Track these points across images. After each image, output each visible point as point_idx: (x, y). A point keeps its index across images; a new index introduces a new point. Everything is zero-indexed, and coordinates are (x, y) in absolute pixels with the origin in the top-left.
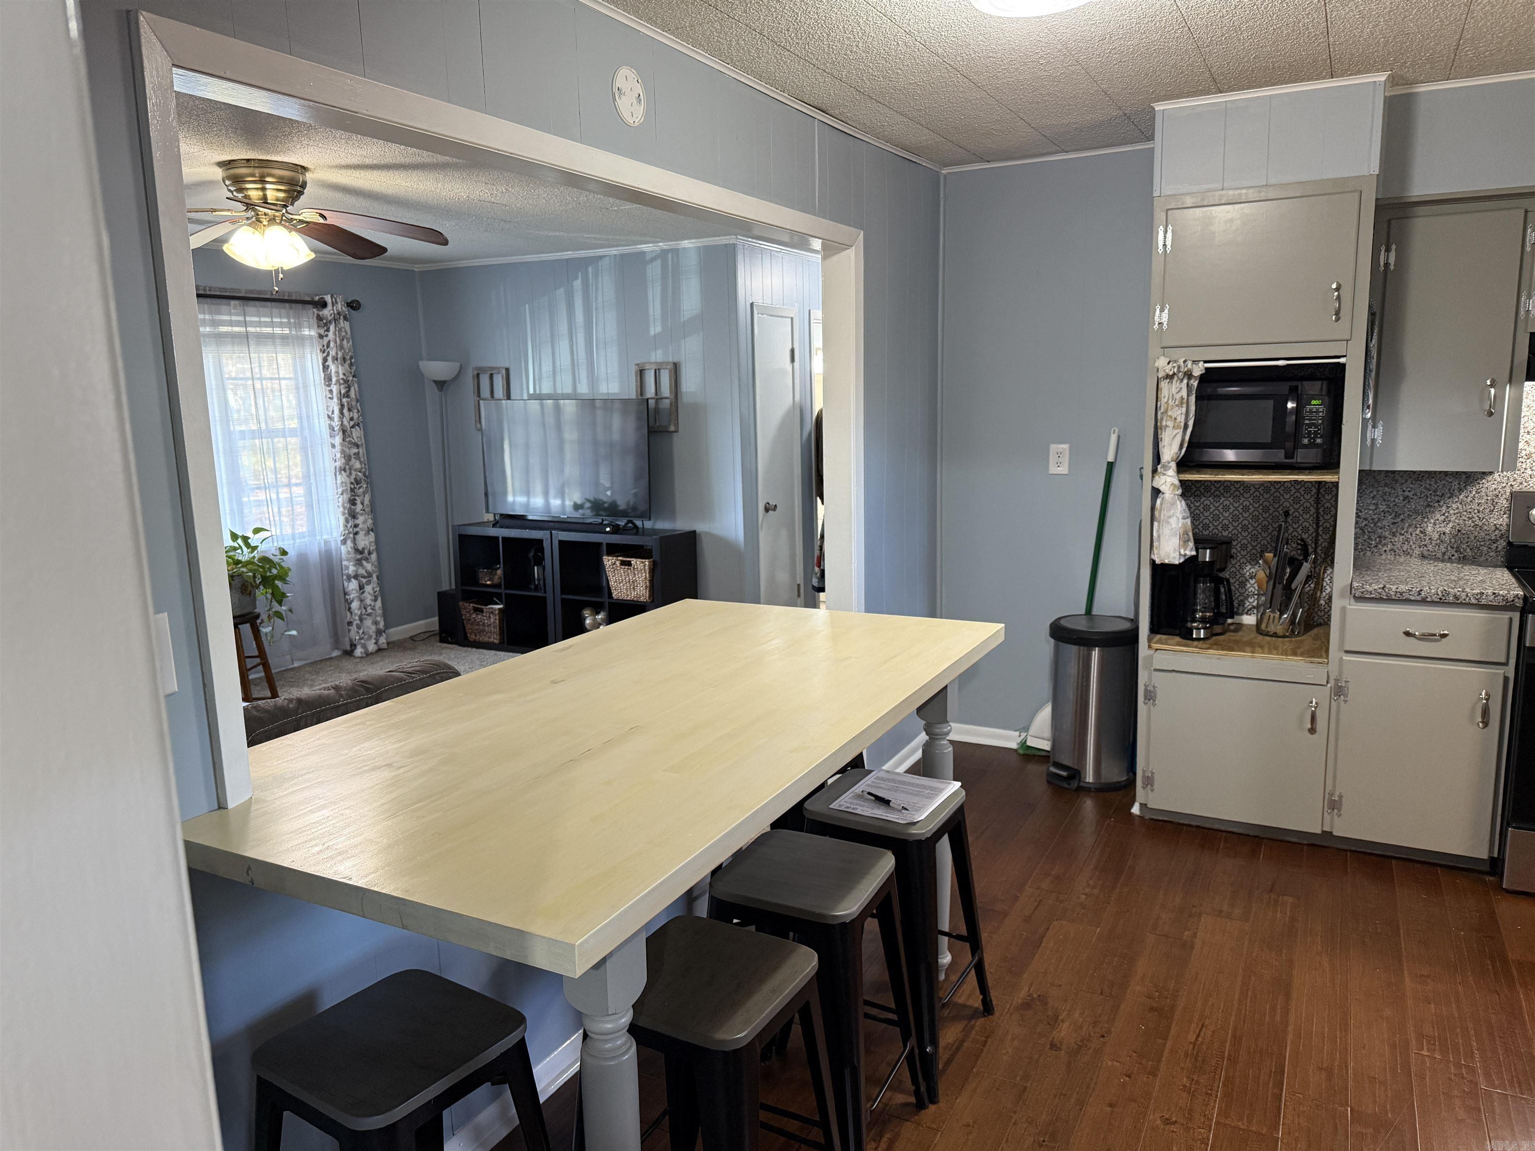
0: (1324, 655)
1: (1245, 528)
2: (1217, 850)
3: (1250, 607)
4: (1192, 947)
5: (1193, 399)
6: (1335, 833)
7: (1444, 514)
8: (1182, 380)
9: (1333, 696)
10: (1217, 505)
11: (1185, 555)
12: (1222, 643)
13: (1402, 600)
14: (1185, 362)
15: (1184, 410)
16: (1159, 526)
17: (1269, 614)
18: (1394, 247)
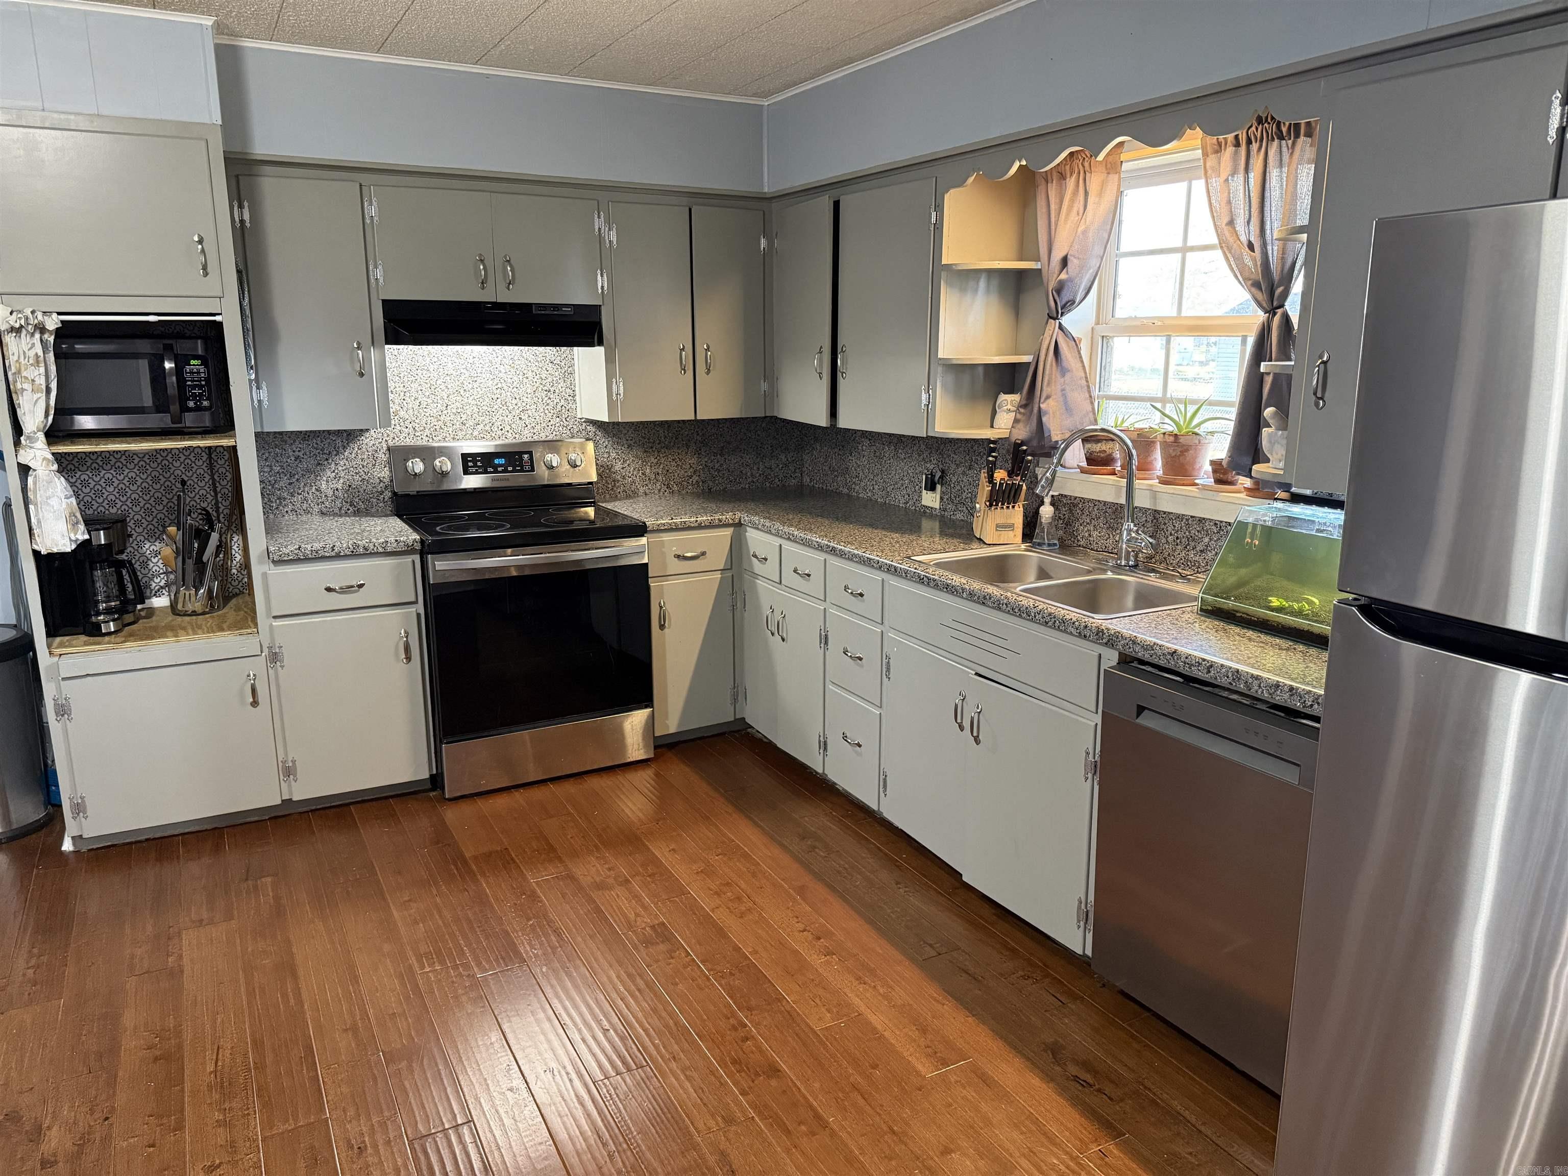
0: (252, 625)
1: (135, 502)
2: (178, 858)
3: (157, 588)
4: (182, 972)
5: (51, 356)
6: (295, 799)
7: (334, 471)
8: (32, 335)
9: (269, 664)
10: (97, 479)
11: (77, 540)
12: (138, 633)
13: (318, 558)
14: (33, 312)
15: (42, 370)
16: (37, 510)
17: (184, 592)
18: (246, 204)
